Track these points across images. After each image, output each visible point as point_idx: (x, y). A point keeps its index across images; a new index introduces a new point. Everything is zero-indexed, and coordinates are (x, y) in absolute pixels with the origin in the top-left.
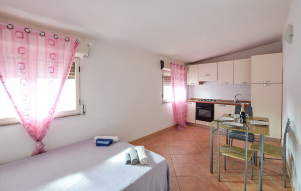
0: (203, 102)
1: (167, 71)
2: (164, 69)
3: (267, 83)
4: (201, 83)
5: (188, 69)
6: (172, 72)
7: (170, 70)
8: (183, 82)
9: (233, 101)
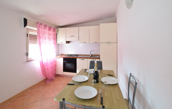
0: (69, 57)
1: (33, 30)
2: (27, 27)
3: (109, 43)
4: (68, 42)
5: (57, 31)
6: (38, 31)
7: (36, 29)
8: (52, 41)
9: (89, 55)
